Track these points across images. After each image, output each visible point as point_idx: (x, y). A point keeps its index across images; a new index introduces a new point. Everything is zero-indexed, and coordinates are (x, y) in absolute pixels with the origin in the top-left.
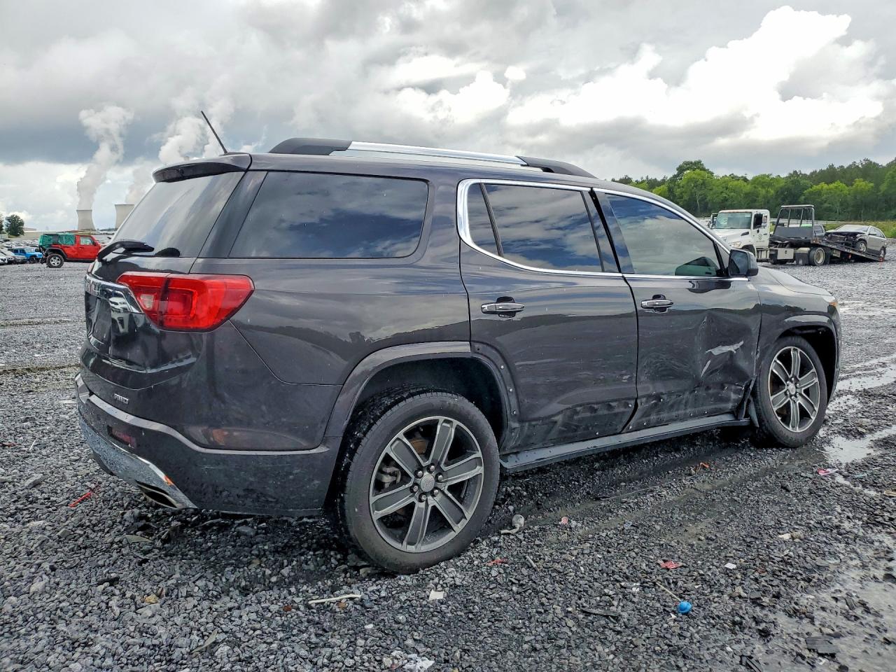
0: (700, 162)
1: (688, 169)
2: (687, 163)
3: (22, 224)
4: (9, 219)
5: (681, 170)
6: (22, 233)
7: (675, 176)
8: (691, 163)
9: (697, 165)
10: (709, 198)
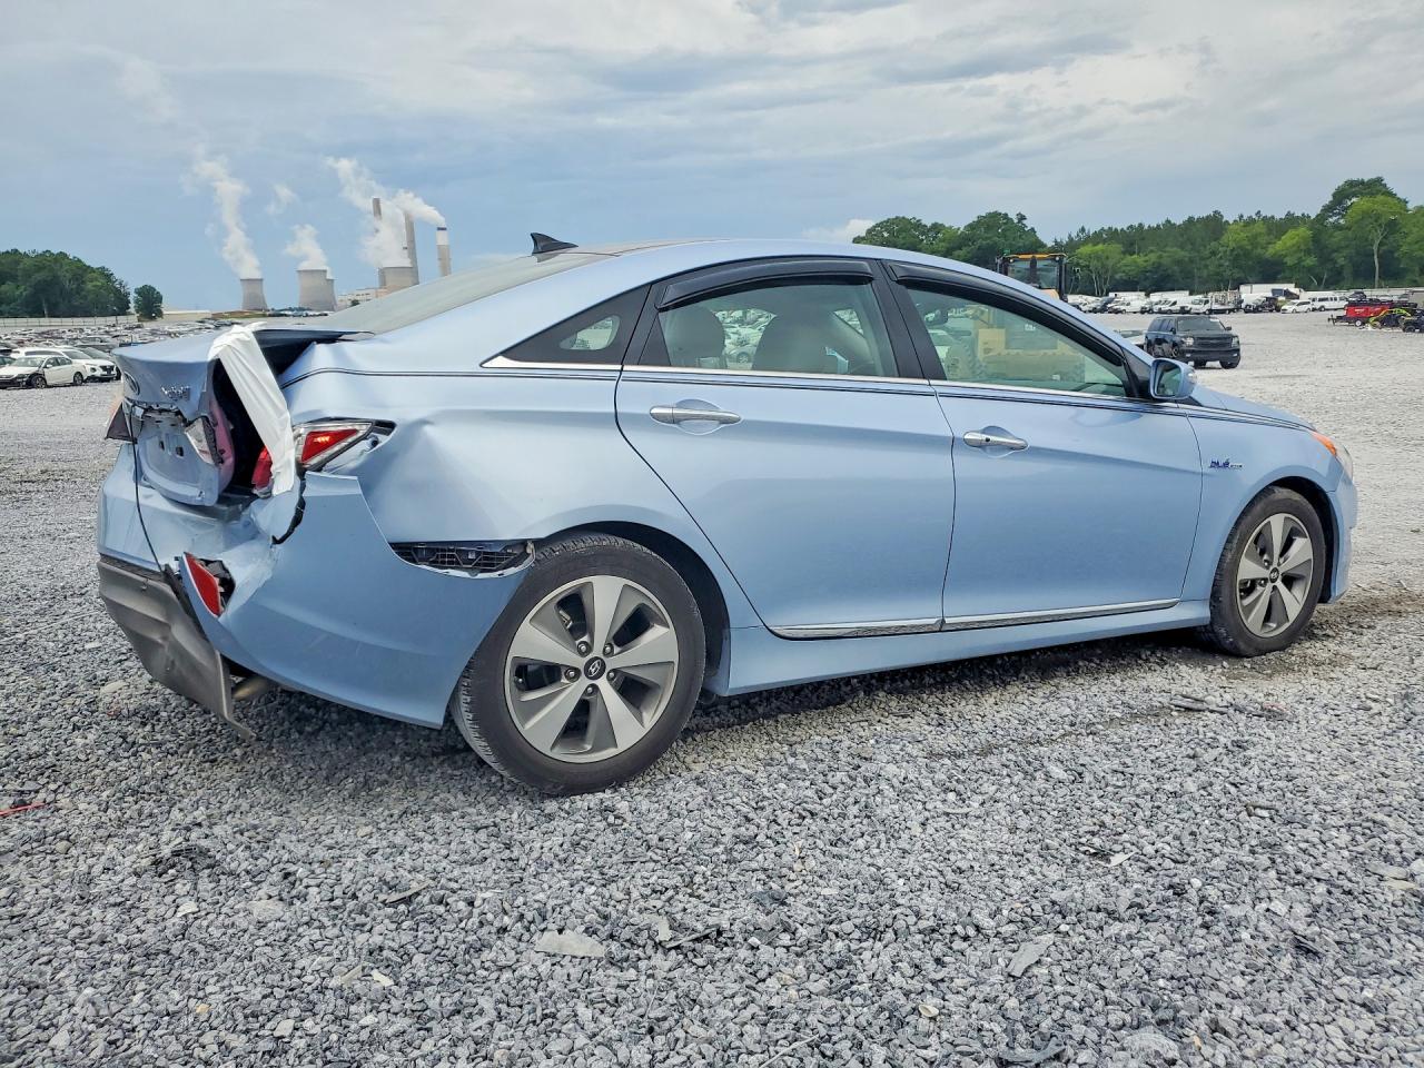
0: (1379, 180)
1: (1355, 195)
2: (1351, 183)
3: (160, 299)
4: (139, 292)
5: (1341, 196)
6: (160, 314)
7: (1328, 209)
8: (1362, 183)
9: (1375, 187)
10: (1404, 248)
